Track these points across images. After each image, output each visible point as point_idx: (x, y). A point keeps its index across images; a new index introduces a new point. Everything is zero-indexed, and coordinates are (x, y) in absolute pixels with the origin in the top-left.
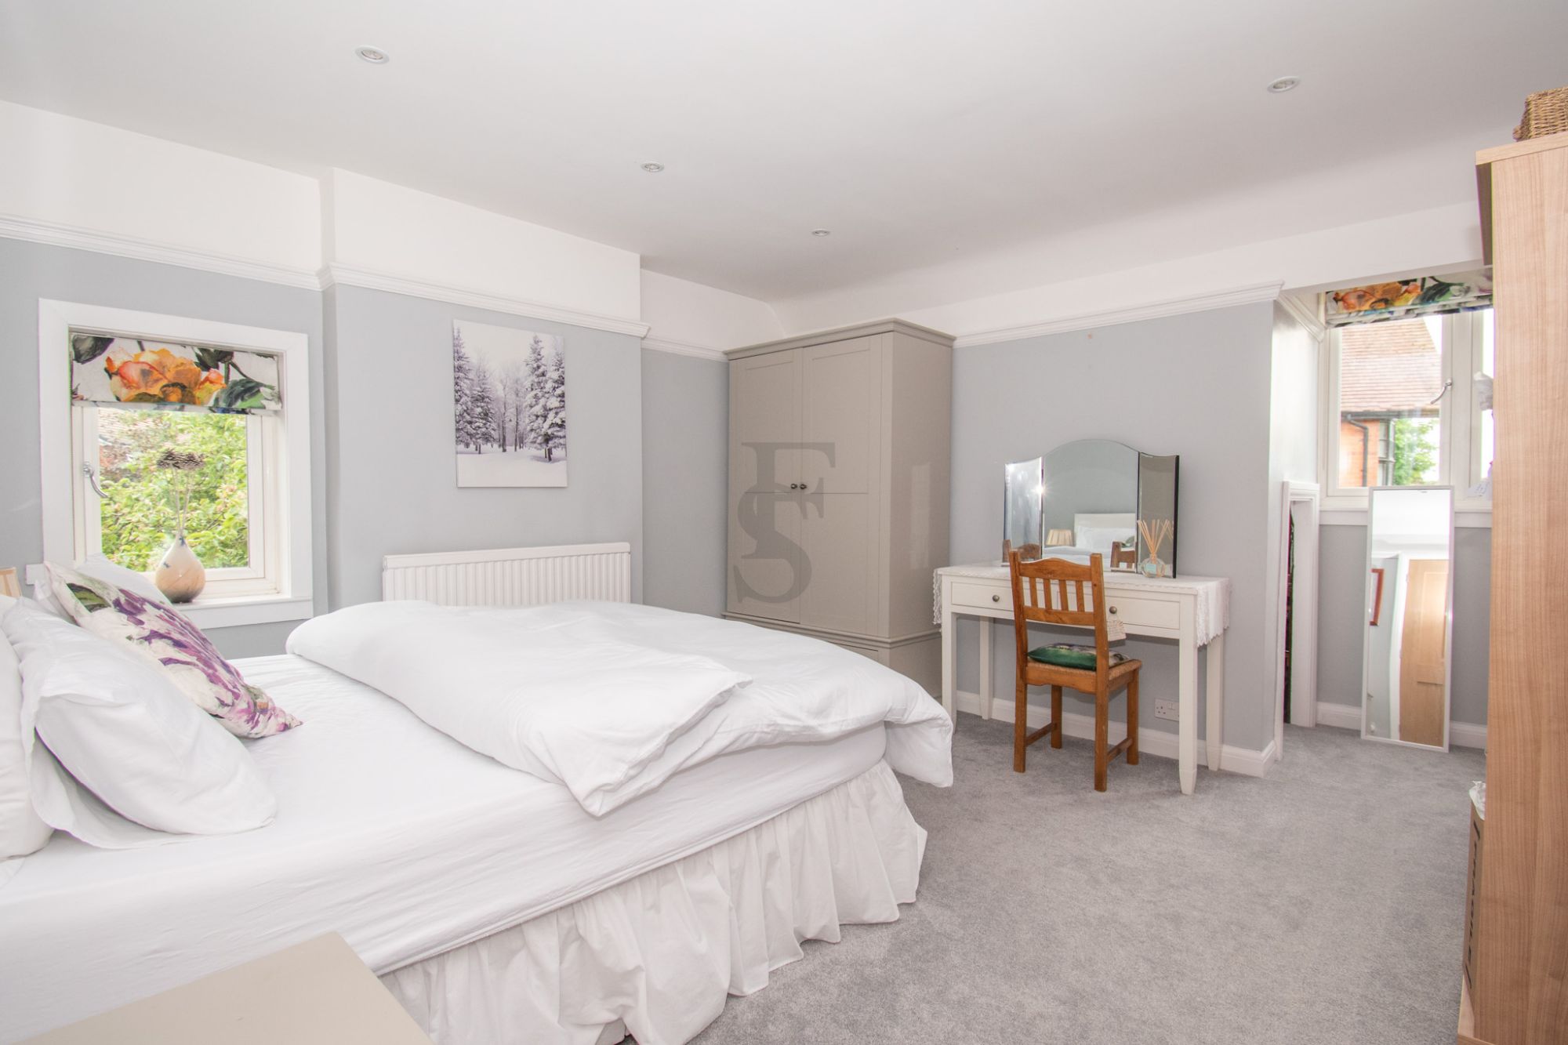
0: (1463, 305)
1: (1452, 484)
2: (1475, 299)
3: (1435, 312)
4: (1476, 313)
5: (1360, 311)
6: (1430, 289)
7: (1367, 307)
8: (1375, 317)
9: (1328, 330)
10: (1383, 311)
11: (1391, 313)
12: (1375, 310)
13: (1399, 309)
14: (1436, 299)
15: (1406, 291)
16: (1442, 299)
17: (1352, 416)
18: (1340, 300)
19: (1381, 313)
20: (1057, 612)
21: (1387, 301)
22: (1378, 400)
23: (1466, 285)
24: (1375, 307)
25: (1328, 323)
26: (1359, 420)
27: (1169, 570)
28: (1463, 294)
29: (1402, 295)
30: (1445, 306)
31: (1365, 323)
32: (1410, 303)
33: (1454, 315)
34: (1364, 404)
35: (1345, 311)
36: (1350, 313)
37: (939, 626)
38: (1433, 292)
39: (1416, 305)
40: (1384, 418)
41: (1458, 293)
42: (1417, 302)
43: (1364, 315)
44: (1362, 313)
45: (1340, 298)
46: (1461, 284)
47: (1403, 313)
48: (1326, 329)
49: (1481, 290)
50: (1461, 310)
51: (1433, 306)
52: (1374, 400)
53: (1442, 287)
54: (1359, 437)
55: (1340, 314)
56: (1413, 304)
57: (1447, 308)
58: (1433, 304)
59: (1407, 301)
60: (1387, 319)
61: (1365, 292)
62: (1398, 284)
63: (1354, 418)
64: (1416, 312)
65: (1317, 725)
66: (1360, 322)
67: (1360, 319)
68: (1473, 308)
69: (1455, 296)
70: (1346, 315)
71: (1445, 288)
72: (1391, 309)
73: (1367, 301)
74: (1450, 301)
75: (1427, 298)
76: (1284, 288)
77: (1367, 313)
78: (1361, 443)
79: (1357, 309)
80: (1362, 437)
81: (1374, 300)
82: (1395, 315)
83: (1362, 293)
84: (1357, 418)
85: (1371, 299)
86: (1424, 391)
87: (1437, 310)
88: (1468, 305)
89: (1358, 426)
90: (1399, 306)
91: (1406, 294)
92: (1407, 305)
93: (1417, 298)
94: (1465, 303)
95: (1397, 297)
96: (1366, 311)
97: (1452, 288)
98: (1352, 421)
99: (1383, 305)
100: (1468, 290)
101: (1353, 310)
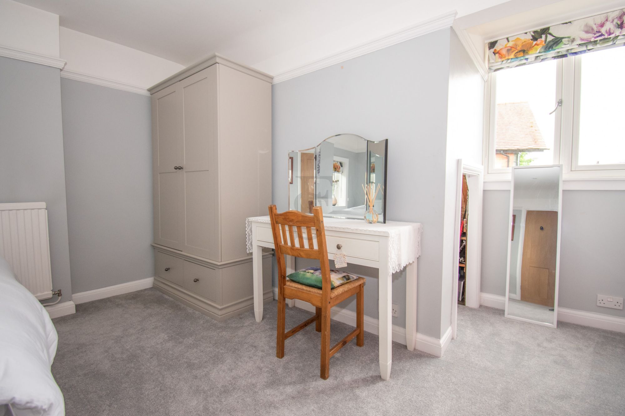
0: (570, 51)
1: (561, 163)
2: (577, 46)
3: (553, 57)
4: (577, 56)
5: (508, 59)
6: (550, 42)
7: (512, 56)
8: (517, 63)
9: (490, 74)
10: (522, 58)
11: (527, 59)
12: (517, 58)
13: (531, 56)
14: (554, 48)
15: (536, 44)
16: (557, 47)
17: (503, 151)
18: (497, 53)
19: (521, 60)
20: (297, 249)
21: (524, 51)
22: (513, 145)
23: (572, 38)
24: (517, 56)
25: (490, 69)
26: (505, 153)
27: (381, 218)
28: (570, 43)
29: (534, 46)
30: (558, 52)
31: (511, 67)
32: (538, 51)
33: (564, 59)
34: (508, 146)
35: (500, 60)
36: (503, 61)
37: (251, 254)
38: (552, 43)
39: (542, 52)
40: (516, 152)
41: (567, 43)
42: (543, 50)
43: (510, 62)
44: (509, 61)
45: (497, 52)
46: (569, 37)
47: (533, 59)
48: (489, 73)
49: (582, 40)
50: (568, 55)
51: (552, 53)
52: (512, 145)
53: (557, 40)
54: (506, 160)
55: (497, 62)
56: (539, 52)
57: (560, 54)
58: (552, 52)
59: (536, 50)
60: (524, 64)
61: (511, 47)
62: (531, 41)
63: (504, 152)
64: (542, 58)
65: (481, 306)
66: (508, 67)
67: (508, 65)
68: (576, 53)
69: (565, 44)
70: (500, 63)
71: (559, 40)
72: (527, 57)
73: (513, 52)
74: (562, 48)
75: (548, 47)
76: (457, 17)
77: (512, 60)
78: (507, 163)
79: (507, 58)
80: (507, 160)
81: (516, 51)
82: (529, 60)
83: (510, 48)
84: (505, 152)
85: (515, 50)
86: (532, 141)
87: (554, 55)
88: (573, 51)
89: (505, 155)
90: (531, 54)
91: (536, 46)
92: (536, 53)
93: (542, 48)
94: (571, 49)
95: (530, 48)
96: (512, 59)
97: (563, 40)
98: (503, 154)
99: (522, 54)
100: (573, 40)
101: (505, 59)
